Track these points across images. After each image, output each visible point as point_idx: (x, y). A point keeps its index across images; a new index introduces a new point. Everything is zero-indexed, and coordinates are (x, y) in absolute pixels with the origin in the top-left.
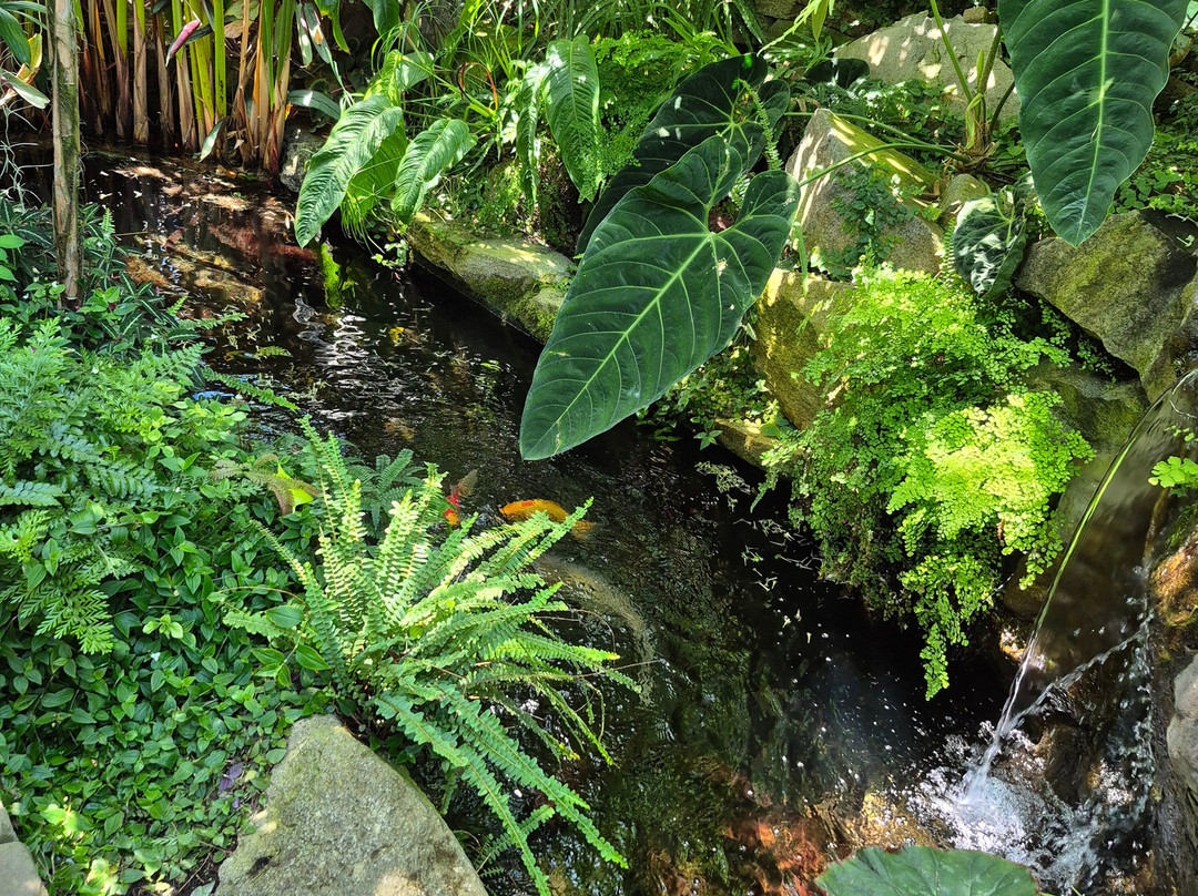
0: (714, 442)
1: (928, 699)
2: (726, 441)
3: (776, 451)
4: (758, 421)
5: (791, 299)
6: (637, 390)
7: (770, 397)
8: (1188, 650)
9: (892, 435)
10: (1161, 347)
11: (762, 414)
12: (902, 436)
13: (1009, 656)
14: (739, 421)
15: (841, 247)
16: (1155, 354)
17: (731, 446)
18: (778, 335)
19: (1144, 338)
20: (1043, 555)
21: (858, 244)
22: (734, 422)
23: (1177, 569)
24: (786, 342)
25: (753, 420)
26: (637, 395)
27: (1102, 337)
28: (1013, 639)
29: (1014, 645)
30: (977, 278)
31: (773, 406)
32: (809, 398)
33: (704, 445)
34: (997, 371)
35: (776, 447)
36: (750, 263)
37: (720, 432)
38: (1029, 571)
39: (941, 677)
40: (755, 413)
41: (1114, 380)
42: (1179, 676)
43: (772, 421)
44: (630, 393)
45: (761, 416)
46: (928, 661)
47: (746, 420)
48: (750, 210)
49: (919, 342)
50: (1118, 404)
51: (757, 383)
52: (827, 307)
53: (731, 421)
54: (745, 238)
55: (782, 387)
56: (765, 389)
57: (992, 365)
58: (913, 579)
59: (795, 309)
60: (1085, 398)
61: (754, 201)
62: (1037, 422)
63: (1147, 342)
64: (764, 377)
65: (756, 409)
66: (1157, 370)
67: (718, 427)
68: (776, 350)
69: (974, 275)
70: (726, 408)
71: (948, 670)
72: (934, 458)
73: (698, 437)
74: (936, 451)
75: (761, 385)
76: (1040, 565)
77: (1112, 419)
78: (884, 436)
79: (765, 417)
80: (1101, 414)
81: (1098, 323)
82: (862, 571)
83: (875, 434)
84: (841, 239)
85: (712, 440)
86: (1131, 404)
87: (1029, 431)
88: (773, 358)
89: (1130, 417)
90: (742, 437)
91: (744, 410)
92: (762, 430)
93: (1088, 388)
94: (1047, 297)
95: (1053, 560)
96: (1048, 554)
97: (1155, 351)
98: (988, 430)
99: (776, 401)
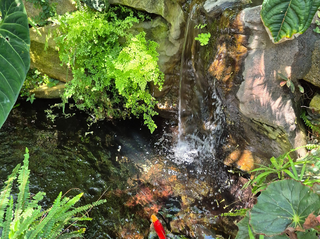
0: (35, 99)
1: (152, 133)
2: (38, 96)
3: (68, 91)
4: (44, 84)
5: (33, 39)
6: (7, 99)
7: (42, 74)
8: (236, 85)
9: (99, 68)
10: (164, 4)
11: (43, 81)
12: (103, 66)
13: (162, 109)
14: (38, 88)
15: (38, 14)
16: (163, 8)
17: (41, 97)
18: (33, 53)
19: (157, 4)
20: (160, 79)
21: (43, 11)
22: (36, 89)
23: (218, 65)
24: (38, 54)
25: (42, 84)
26: (8, 101)
27: (144, 9)
28: (161, 104)
29: (162, 106)
30: (96, 6)
31: (45, 77)
32: (58, 68)
33: (32, 102)
34: (121, 33)
35: (67, 90)
36: (18, 33)
37: (34, 94)
38: (159, 85)
39: (154, 126)
40: (41, 82)
41: (152, 20)
42: (237, 93)
43: (48, 82)
44: (5, 102)
45: (43, 82)
46: (148, 124)
47: (40, 86)
48: (5, 13)
49: (93, 34)
50: (159, 27)
51: (35, 72)
52: (51, 36)
53: (35, 89)
54: (11, 25)
55: (46, 69)
56: (40, 73)
57: (119, 32)
58: (129, 105)
59: (36, 42)
60: (147, 29)
61: (5, 10)
62: (144, 43)
63: (159, 5)
64: (36, 69)
65: (41, 81)
66: (166, 11)
67: (32, 93)
68: (36, 58)
69: (94, 5)
70: (30, 86)
71: (155, 123)
72: (119, 68)
73: (27, 100)
74: (118, 66)
75: (37, 72)
76: (162, 82)
77: (158, 31)
78: (97, 69)
79: (45, 81)
80: (154, 32)
81: (141, 5)
82: (111, 111)
83: (94, 70)
84: (36, 11)
85: (33, 99)
86: (162, 25)
87: (143, 46)
88: (37, 62)
89: (164, 29)
90: (43, 92)
91: (37, 83)
92: (48, 86)
93: (147, 26)
94: (121, 3)
95: (164, 79)
96: (161, 78)
97: (162, 6)
98: (132, 52)
99: (45, 75)
